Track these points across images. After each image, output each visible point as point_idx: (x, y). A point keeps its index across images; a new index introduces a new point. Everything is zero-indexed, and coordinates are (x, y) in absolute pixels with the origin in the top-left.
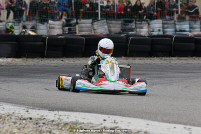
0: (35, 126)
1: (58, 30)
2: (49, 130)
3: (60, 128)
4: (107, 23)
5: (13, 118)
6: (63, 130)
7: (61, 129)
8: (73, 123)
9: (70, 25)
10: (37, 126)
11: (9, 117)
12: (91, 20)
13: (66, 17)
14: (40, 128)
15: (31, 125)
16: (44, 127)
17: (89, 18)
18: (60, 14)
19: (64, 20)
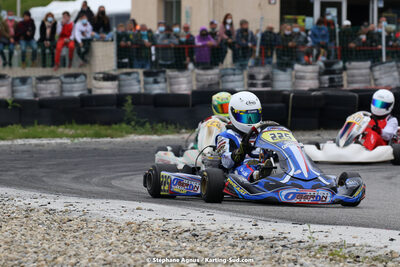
0: (268, 251)
1: (311, 82)
2: (294, 258)
3: (313, 253)
4: (398, 67)
5: (230, 237)
6: (318, 258)
7: (314, 256)
8: (336, 245)
9: (333, 72)
10: (273, 250)
11: (223, 235)
12: (368, 64)
13: (324, 59)
14: (277, 255)
15: (262, 249)
16: (285, 253)
17: (365, 60)
18: (315, 52)
19: (320, 63)
